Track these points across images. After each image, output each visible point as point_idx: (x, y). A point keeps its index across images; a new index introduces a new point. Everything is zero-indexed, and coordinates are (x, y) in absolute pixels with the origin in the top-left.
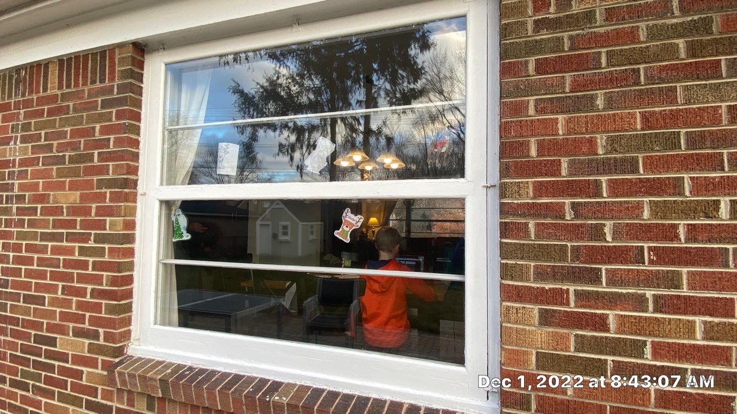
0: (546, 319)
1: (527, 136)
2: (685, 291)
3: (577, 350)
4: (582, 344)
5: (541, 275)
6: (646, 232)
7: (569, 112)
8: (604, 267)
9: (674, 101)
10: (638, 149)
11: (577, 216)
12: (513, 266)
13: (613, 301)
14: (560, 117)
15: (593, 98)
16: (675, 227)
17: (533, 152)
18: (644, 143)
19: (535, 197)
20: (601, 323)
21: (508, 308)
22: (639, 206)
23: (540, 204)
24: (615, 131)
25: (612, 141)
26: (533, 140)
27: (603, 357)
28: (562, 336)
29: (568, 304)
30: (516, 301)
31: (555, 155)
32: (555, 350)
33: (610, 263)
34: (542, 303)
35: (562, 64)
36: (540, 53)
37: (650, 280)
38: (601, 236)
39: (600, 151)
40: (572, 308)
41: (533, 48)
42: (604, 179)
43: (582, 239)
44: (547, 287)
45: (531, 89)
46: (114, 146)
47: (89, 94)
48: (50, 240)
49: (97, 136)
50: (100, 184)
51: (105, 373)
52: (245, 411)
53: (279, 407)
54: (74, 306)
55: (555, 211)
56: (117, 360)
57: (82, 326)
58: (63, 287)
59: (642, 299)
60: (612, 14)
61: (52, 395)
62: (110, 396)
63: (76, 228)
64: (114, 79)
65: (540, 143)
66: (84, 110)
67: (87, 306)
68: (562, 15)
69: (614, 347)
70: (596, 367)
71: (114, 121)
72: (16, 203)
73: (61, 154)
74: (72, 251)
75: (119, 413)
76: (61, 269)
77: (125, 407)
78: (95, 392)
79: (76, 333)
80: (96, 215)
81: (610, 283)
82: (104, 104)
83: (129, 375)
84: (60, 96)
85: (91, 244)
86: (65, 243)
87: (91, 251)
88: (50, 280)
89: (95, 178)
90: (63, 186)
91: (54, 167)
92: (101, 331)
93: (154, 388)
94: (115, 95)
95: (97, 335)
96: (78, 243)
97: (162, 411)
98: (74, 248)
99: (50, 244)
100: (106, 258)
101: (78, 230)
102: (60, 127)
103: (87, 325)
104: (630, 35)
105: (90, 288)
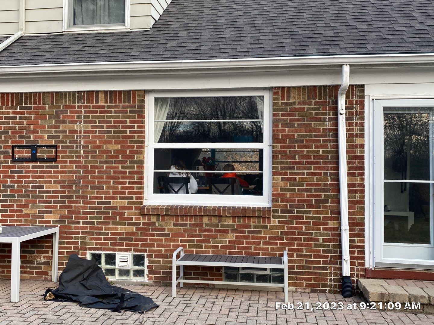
0: (283, 179)
2: (313, 171)
4: (291, 185)
5: (282, 169)
6: (305, 157)
7: (289, 127)
8: (296, 166)
9: (311, 126)
10: (304, 138)
11: (290, 154)
12: (275, 167)
13: (297, 174)
14: (287, 128)
15: (294, 124)
16: (311, 156)
17: (280, 137)
18: (305, 136)
19: (281, 149)
20: (295, 179)
21: (274, 177)
22: (304, 151)
23: (282, 151)
24: (299, 133)
25: (298, 135)
26: (280, 134)
27: (295, 188)
28: (286, 183)
30: (276, 175)
31: (285, 138)
32: (285, 187)
33: (297, 165)
34: (282, 176)
35: (288, 115)
36: (282, 112)
37: (305, 169)
38: (295, 159)
39: (296, 138)
40: (289, 176)
41: (281, 110)
42: (296, 144)
43: (291, 159)
44: (283, 171)
45: (280, 121)
46: (137, 128)
47: (123, 107)
48: (105, 164)
49: (128, 123)
50: (131, 142)
51: (136, 211)
52: (198, 213)
53: (209, 210)
54: (120, 188)
55: (285, 152)
56: (142, 206)
57: (124, 195)
58: (113, 182)
59: (304, 173)
60: (299, 103)
61: (109, 223)
62: (139, 219)
63: (119, 159)
64: (135, 103)
65: (282, 135)
66: (120, 113)
67: (127, 188)
68: (288, 102)
69: (298, 185)
70: (294, 190)
71: (136, 119)
72: (83, 149)
73: (109, 130)
74: (118, 168)
75: (144, 224)
76: (112, 175)
77: (146, 221)
78: (132, 219)
79: (121, 198)
80: (129, 154)
81: (297, 170)
82: (131, 112)
83: (151, 208)
84: (106, 106)
85: (128, 164)
86: (113, 165)
87: (128, 167)
88: (106, 179)
89: (128, 140)
90: (110, 143)
91: (106, 135)
92: (134, 196)
93: (162, 212)
94: (136, 108)
95: (132, 198)
96: (121, 164)
97: (163, 220)
98: (119, 166)
99: (105, 165)
100: (136, 169)
101: (120, 159)
102: (107, 118)
103: (127, 195)
104: (303, 109)
105: (128, 181)
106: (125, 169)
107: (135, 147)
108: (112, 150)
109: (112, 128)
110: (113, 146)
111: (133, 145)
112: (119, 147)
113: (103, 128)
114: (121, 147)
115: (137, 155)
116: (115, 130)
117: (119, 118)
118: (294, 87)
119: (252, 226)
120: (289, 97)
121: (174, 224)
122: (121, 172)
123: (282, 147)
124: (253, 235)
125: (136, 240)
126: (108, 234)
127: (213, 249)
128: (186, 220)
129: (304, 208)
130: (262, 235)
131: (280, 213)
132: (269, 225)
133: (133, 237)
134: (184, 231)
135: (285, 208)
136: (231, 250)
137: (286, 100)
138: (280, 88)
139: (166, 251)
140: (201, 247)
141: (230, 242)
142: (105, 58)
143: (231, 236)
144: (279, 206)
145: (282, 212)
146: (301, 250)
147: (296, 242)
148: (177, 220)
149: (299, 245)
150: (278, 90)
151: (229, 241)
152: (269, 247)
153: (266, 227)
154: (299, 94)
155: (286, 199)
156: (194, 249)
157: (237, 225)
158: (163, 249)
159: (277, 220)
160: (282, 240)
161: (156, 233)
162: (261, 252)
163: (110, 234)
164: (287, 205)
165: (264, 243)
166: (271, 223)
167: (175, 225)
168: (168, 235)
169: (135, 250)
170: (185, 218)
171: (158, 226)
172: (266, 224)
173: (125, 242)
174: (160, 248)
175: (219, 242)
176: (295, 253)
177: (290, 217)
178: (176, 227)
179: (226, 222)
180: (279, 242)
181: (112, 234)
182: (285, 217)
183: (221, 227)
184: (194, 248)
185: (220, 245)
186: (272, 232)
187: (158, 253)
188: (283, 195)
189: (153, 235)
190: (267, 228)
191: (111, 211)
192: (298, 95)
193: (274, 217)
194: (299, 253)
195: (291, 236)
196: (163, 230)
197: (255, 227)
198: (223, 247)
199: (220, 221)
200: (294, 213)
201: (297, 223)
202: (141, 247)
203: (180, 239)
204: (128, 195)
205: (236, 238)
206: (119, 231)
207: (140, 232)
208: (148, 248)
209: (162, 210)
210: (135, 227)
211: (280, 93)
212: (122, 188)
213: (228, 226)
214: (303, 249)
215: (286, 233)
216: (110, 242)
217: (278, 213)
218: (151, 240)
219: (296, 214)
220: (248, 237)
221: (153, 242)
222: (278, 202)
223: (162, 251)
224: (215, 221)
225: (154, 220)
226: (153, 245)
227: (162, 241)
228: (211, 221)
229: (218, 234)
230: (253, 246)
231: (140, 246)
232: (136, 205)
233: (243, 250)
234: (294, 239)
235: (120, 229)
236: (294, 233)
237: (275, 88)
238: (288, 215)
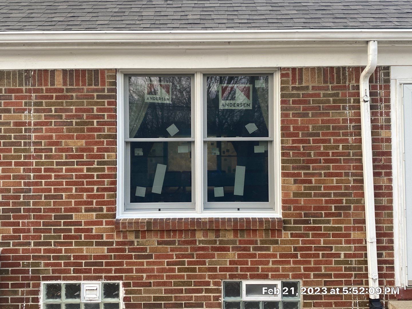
0: (295, 182)
1: (290, 124)
2: (331, 171)
3: (304, 191)
4: (306, 188)
5: (294, 168)
6: (322, 154)
7: (302, 117)
8: (311, 165)
9: (329, 116)
10: (320, 130)
11: (304, 150)
12: (286, 166)
13: (313, 175)
14: (299, 119)
15: (308, 113)
16: (329, 152)
17: (292, 129)
18: (321, 128)
19: (292, 144)
20: (310, 182)
21: (284, 180)
22: (320, 147)
23: (294, 146)
24: (314, 124)
25: (313, 127)
26: (291, 126)
27: (311, 192)
28: (300, 187)
29: (301, 177)
30: (287, 177)
31: (298, 131)
32: (298, 191)
33: (313, 164)
34: (294, 177)
35: (300, 102)
36: (293, 98)
37: (323, 168)
38: (310, 156)
39: (311, 130)
40: (303, 178)
41: (292, 95)
42: (311, 138)
43: (305, 157)
44: (296, 172)
45: (291, 109)
46: (107, 119)
47: (88, 91)
48: (64, 165)
49: (95, 113)
50: (99, 137)
51: (108, 227)
52: (189, 227)
53: (205, 223)
54: (85, 197)
55: (298, 148)
56: (115, 220)
57: (91, 206)
58: (76, 189)
59: (321, 174)
60: (314, 88)
61: (70, 244)
62: (112, 237)
63: (83, 158)
64: (104, 85)
65: (293, 127)
66: (84, 99)
67: (95, 197)
68: (300, 86)
69: (314, 188)
70: (309, 195)
71: (106, 106)
72: (33, 146)
73: (69, 121)
74: (81, 170)
75: (118, 243)
76: (74, 180)
77: (121, 240)
78: (101, 237)
79: (87, 210)
80: (97, 152)
81: (313, 170)
82: (98, 97)
83: (129, 223)
84: (65, 89)
85: (95, 166)
86: (76, 167)
87: (95, 170)
88: (66, 186)
89: (96, 134)
90: (71, 137)
91: (65, 127)
92: (104, 207)
93: (143, 227)
94: (106, 93)
95: (101, 210)
96: (86, 166)
97: (144, 237)
98: (83, 168)
99: (64, 167)
100: (106, 172)
101: (85, 159)
102: (67, 106)
103: (94, 205)
104: (318, 95)
105: (95, 187)
106: (92, 172)
107: (105, 142)
108: (74, 147)
109: (74, 119)
110: (75, 142)
111: (102, 140)
112: (82, 143)
113: (61, 119)
114: (86, 143)
115: (108, 153)
116: (77, 121)
117: (83, 105)
118: (307, 68)
119: (259, 241)
120: (301, 80)
121: (158, 241)
122: (86, 177)
123: (294, 142)
124: (259, 252)
125: (107, 264)
126: (69, 258)
127: (209, 272)
128: (174, 236)
129: (322, 217)
130: (271, 252)
131: (293, 224)
132: (279, 239)
133: (104, 261)
134: (171, 251)
135: (299, 217)
136: (232, 272)
137: (297, 83)
138: (290, 69)
139: (148, 277)
140: (194, 270)
141: (231, 262)
142: (64, 27)
143: (233, 255)
144: (292, 215)
145: (296, 222)
146: (320, 269)
147: (312, 259)
148: (162, 237)
149: (316, 263)
150: (288, 72)
151: (230, 261)
152: (281, 266)
153: (276, 242)
154: (313, 77)
155: (300, 206)
156: (185, 274)
157: (240, 241)
158: (145, 275)
159: (289, 232)
160: (295, 258)
161: (135, 255)
162: (270, 273)
163: (72, 258)
164: (301, 213)
165: (274, 263)
166: (282, 238)
167: (159, 243)
168: (150, 257)
169: (107, 278)
170: (172, 234)
171: (138, 245)
172: (276, 238)
173: (93, 268)
174: (140, 273)
175: (217, 263)
176: (312, 273)
177: (305, 229)
178: (161, 246)
179: (225, 237)
180: (292, 260)
181: (75, 257)
182: (300, 229)
183: (220, 244)
184: (185, 272)
185: (218, 267)
186: (284, 249)
187: (138, 280)
188: (297, 202)
189: (130, 257)
190: (277, 243)
191: (73, 228)
192: (312, 77)
193: (285, 229)
194: (316, 273)
195: (307, 252)
196: (144, 250)
197: (262, 242)
198: (221, 270)
199: (218, 236)
200: (311, 224)
201: (314, 235)
202: (115, 273)
203: (166, 260)
204: (96, 205)
205: (238, 258)
206: (85, 253)
207: (113, 254)
208: (124, 275)
209: (143, 224)
210: (106, 248)
211: (291, 76)
212: (88, 197)
213: (228, 242)
214: (321, 267)
215: (301, 249)
216: (72, 268)
217: (291, 224)
218: (128, 264)
219: (313, 224)
220: (254, 256)
221: (130, 266)
222: (291, 210)
223: (143, 278)
224: (211, 236)
225: (131, 237)
226: (131, 271)
227: (142, 264)
228: (205, 235)
229: (216, 253)
230: (260, 267)
231: (113, 272)
232: (108, 218)
233: (248, 272)
234: (309, 256)
235: (85, 250)
236: (310, 249)
237: (285, 69)
238: (303, 226)
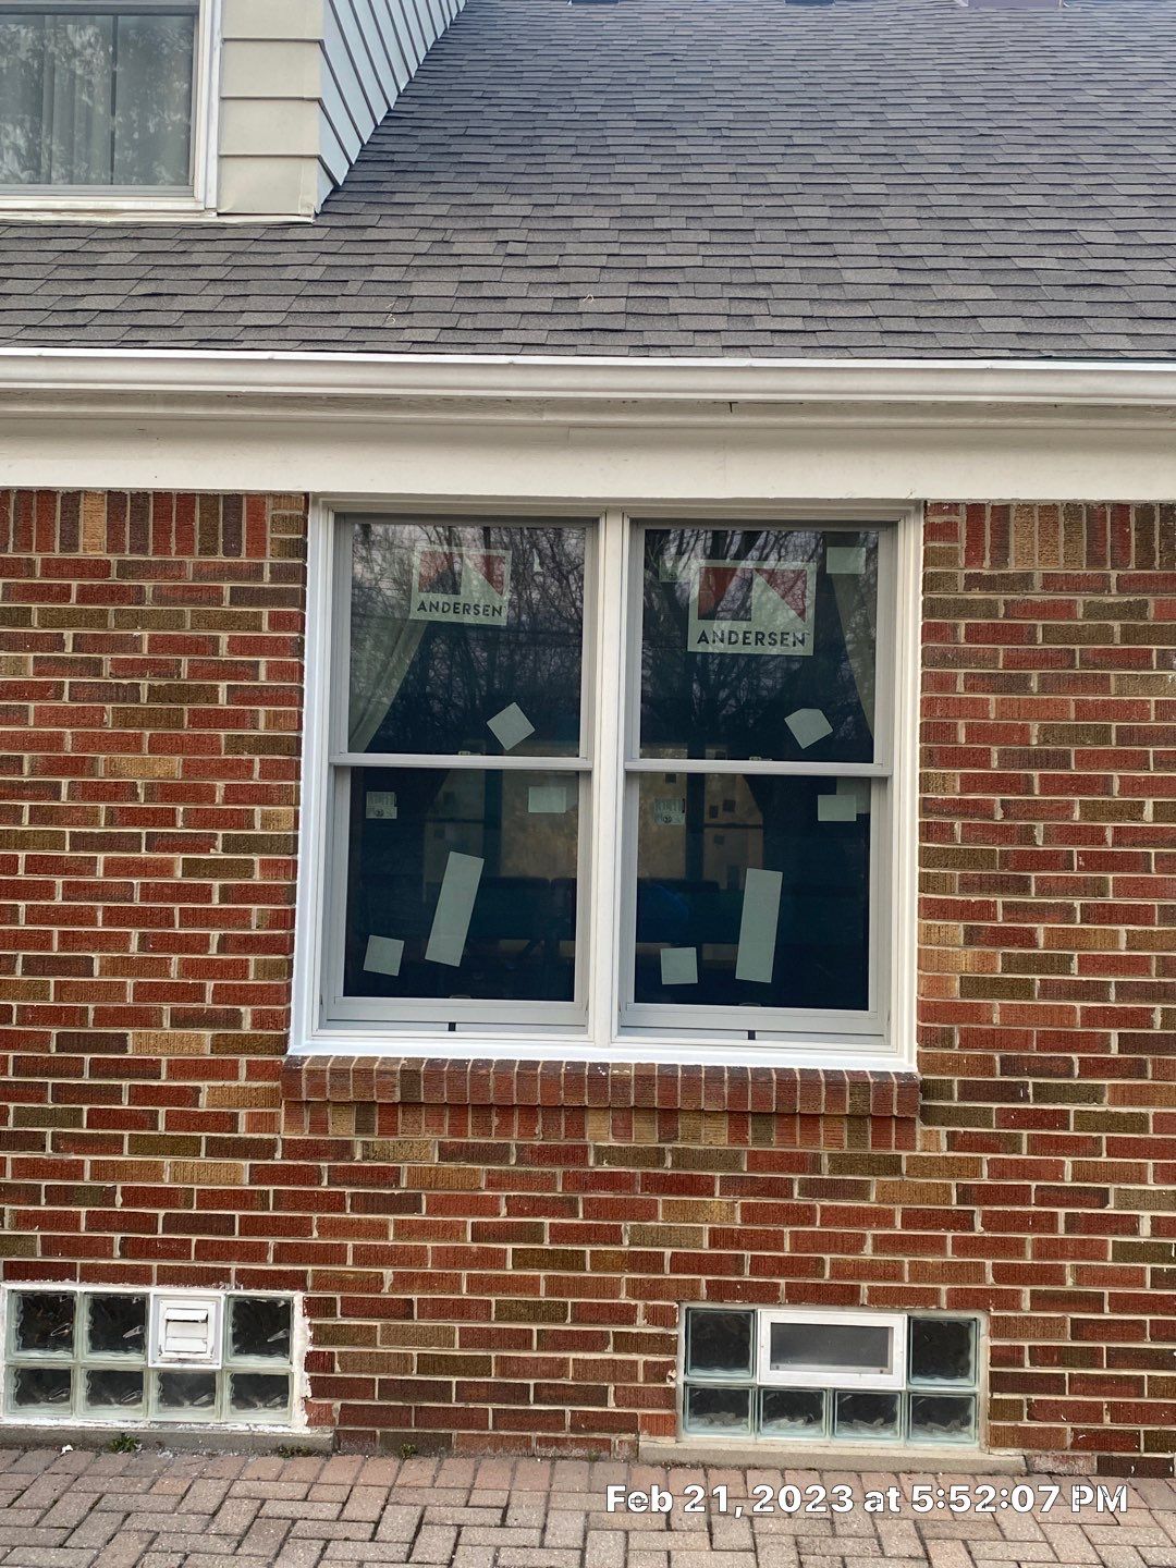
0: (972, 937)
1: (955, 717)
2: (1111, 899)
3: (1004, 971)
4: (1010, 963)
5: (967, 885)
6: (1074, 835)
7: (1001, 692)
8: (1033, 875)
9: (1106, 691)
10: (1071, 742)
11: (1006, 816)
12: (936, 876)
13: (1040, 912)
14: (992, 697)
15: (1027, 678)
16: (1102, 829)
17: (962, 738)
18: (1074, 735)
19: (962, 793)
20: (1028, 939)
21: (929, 927)
22: (1069, 805)
23: (968, 801)
24: (1048, 720)
25: (1044, 730)
26: (961, 722)
27: (1029, 977)
28: (987, 956)
29: (995, 919)
30: (936, 918)
31: (985, 742)
32: (981, 972)
33: (1038, 870)
34: (967, 920)
35: (997, 634)
36: (971, 617)
37: (1078, 888)
38: (1031, 840)
39: (1034, 742)
40: (1000, 922)
41: (966, 609)
42: (1036, 773)
43: (1011, 843)
44: (973, 899)
45: (961, 659)
46: (269, 678)
47: (199, 573)
48: (102, 849)
49: (224, 654)
50: (235, 744)
51: (256, 1084)
52: (563, 1098)
53: (621, 1083)
54: (174, 970)
55: (984, 809)
56: (284, 1060)
57: (195, 1005)
58: (143, 937)
59: (1070, 909)
60: (1050, 582)
61: (115, 1145)
62: (268, 1122)
63: (174, 825)
64: (261, 552)
65: (969, 727)
66: (183, 602)
67: (212, 970)
68: (996, 572)
69: (1042, 963)
70: (1025, 989)
71: (266, 631)
73: (125, 682)
74: (165, 869)
75: (291, 1149)
76: (137, 903)
77: (306, 1136)
78: (231, 1122)
79: (180, 1020)
80: (226, 802)
81: (1040, 893)
82: (238, 596)
83: (333, 1072)
84: (114, 566)
85: (217, 854)
86: (144, 854)
87: (217, 869)
88: (104, 925)
89: (223, 734)
90: (132, 744)
91: (109, 707)
92: (246, 1010)
93: (386, 1088)
94: (266, 582)
95: (234, 1019)
96: (182, 851)
97: (389, 1129)
98: (171, 862)
99: (101, 856)
100: (257, 879)
101: (180, 828)
102: (118, 626)
103: (208, 1003)
104: (1067, 610)
105: (215, 935)
106: (205, 876)
107: (257, 766)
108: (139, 782)
109: (142, 676)
110: (144, 763)
111: (245, 757)
112: (171, 766)
113: (99, 675)
114: (186, 766)
115: (266, 808)
116: (157, 683)
117: (180, 627)
118: (1026, 507)
119: (825, 1160)
120: (1001, 552)
121: (442, 1147)
122: (180, 892)
123: (969, 784)
124: (827, 1203)
125: (250, 1226)
126: (107, 1196)
127: (633, 1270)
128: (505, 1130)
129: (1069, 1075)
130: (871, 1202)
131: (960, 1100)
132: (904, 1154)
133: (237, 1213)
134: (491, 1185)
135: (982, 1074)
136: (721, 1274)
137: (987, 563)
138: (963, 509)
139: (402, 1281)
140: (575, 1260)
141: (717, 1238)
142: (117, 333)
143: (723, 1210)
144: (955, 1065)
145: (968, 1091)
146: (1056, 1275)
147: (1029, 1237)
148: (457, 1130)
149: (1042, 1249)
150: (953, 518)
151: (713, 1231)
152: (906, 1260)
153: (893, 1166)
154: (1047, 540)
155: (987, 1031)
156: (542, 1274)
157: (753, 1155)
158: (388, 1273)
159: (943, 1130)
160: (963, 1229)
161: (353, 1195)
162: (865, 1285)
163: (119, 1199)
164: (991, 1059)
165: (881, 1244)
166: (913, 1148)
167: (447, 1153)
168: (410, 1203)
169: (247, 1279)
170: (496, 1121)
171: (365, 1158)
172: (894, 1152)
173: (194, 1238)
174: (370, 1265)
175: (662, 1237)
176: (1027, 1290)
177: (1005, 1118)
178: (452, 1165)
179: (696, 1138)
180: (950, 1235)
181: (132, 1196)
182: (983, 1117)
183: (675, 1165)
184: (541, 1267)
185: (668, 1252)
186: (920, 1192)
187: (362, 1290)
188: (974, 1013)
189: (336, 1203)
190: (896, 1171)
191: (125, 1083)
192: (1044, 542)
193: (929, 1116)
194: (1044, 1288)
195: (1008, 1209)
196: (391, 1176)
197: (839, 1163)
198: (679, 1263)
199: (669, 1135)
200: (1026, 1099)
201: (1037, 1145)
202: (277, 1260)
203: (470, 1220)
204: (214, 1002)
205: (744, 1221)
206: (166, 1183)
207: (271, 1188)
208: (310, 1268)
209: (389, 1078)
210: (246, 1163)
211: (963, 532)
212: (188, 968)
213: (708, 1159)
214: (1062, 1267)
215: (986, 1195)
216: (118, 1237)
217: (951, 1098)
218: (327, 1228)
219: (1035, 1101)
220: (805, 1215)
221: (335, 1236)
222: (951, 1046)
223: (382, 1283)
224: (646, 1136)
225: (342, 1128)
226: (337, 1255)
227: (380, 1230)
228: (622, 1130)
229: (660, 1199)
230: (827, 1257)
231: (270, 1257)
232: (255, 1053)
233: (780, 1275)
234: (1021, 1222)
235: (169, 1172)
236: (1020, 1195)
237: (939, 507)
238: (995, 1106)
